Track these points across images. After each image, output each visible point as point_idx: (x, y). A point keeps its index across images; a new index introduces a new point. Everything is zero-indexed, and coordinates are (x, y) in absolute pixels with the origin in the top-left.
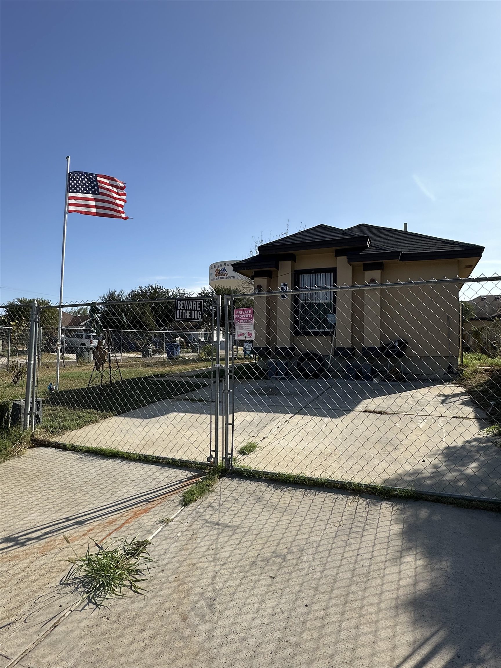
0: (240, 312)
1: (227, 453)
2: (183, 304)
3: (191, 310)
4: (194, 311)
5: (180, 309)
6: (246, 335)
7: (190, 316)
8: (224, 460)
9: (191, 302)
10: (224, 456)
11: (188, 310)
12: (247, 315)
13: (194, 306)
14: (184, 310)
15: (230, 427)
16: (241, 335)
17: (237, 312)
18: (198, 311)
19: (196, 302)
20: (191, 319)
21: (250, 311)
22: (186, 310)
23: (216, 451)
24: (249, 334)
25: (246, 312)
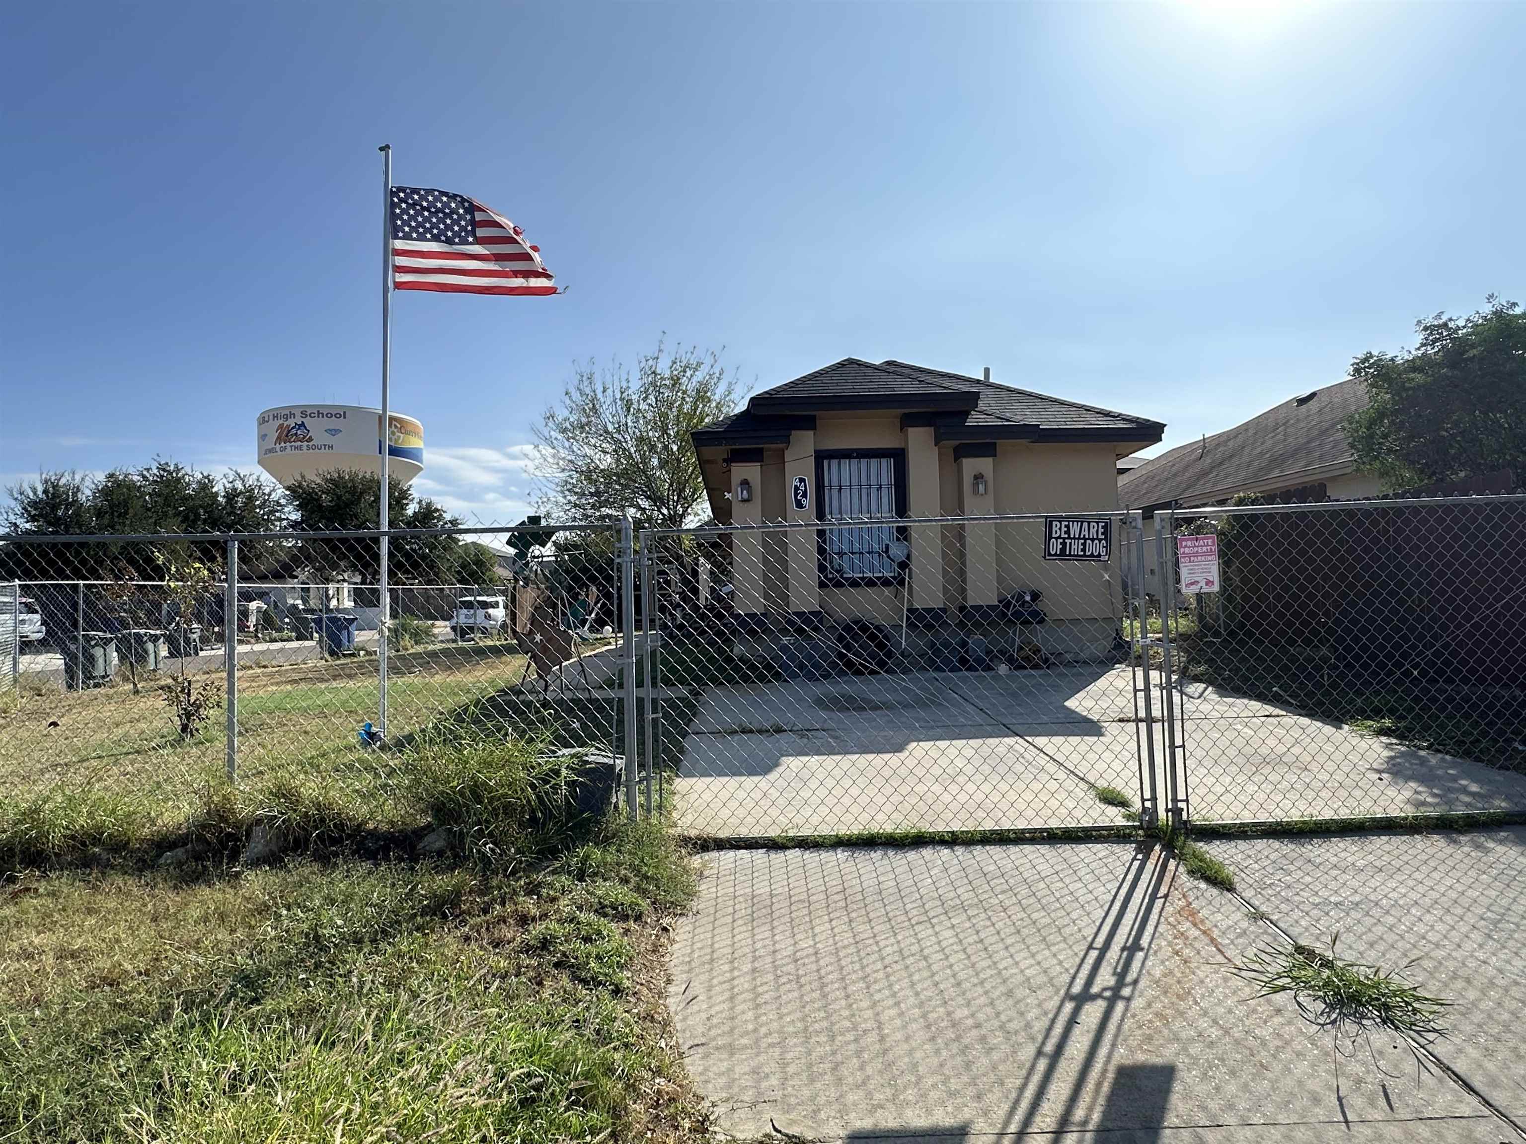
0: (1189, 543)
1: (1175, 800)
2: (1067, 526)
3: (1084, 538)
4: (1093, 540)
5: (1060, 537)
6: (1203, 584)
7: (1084, 550)
8: (1170, 814)
9: (1085, 524)
10: (1170, 806)
11: (1079, 538)
12: (1204, 549)
13: (1094, 531)
14: (1069, 538)
15: (1178, 752)
16: (1192, 584)
17: (1184, 544)
18: (1100, 540)
19: (1098, 523)
20: (1085, 555)
21: (1210, 542)
22: (1074, 538)
23: (1154, 799)
24: (1209, 583)
25: (1201, 543)
